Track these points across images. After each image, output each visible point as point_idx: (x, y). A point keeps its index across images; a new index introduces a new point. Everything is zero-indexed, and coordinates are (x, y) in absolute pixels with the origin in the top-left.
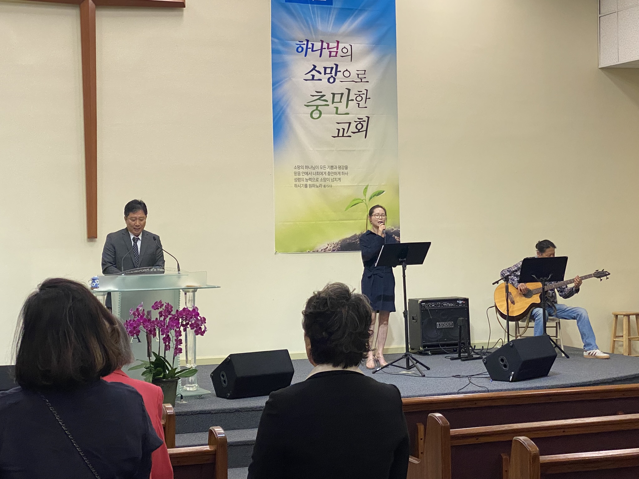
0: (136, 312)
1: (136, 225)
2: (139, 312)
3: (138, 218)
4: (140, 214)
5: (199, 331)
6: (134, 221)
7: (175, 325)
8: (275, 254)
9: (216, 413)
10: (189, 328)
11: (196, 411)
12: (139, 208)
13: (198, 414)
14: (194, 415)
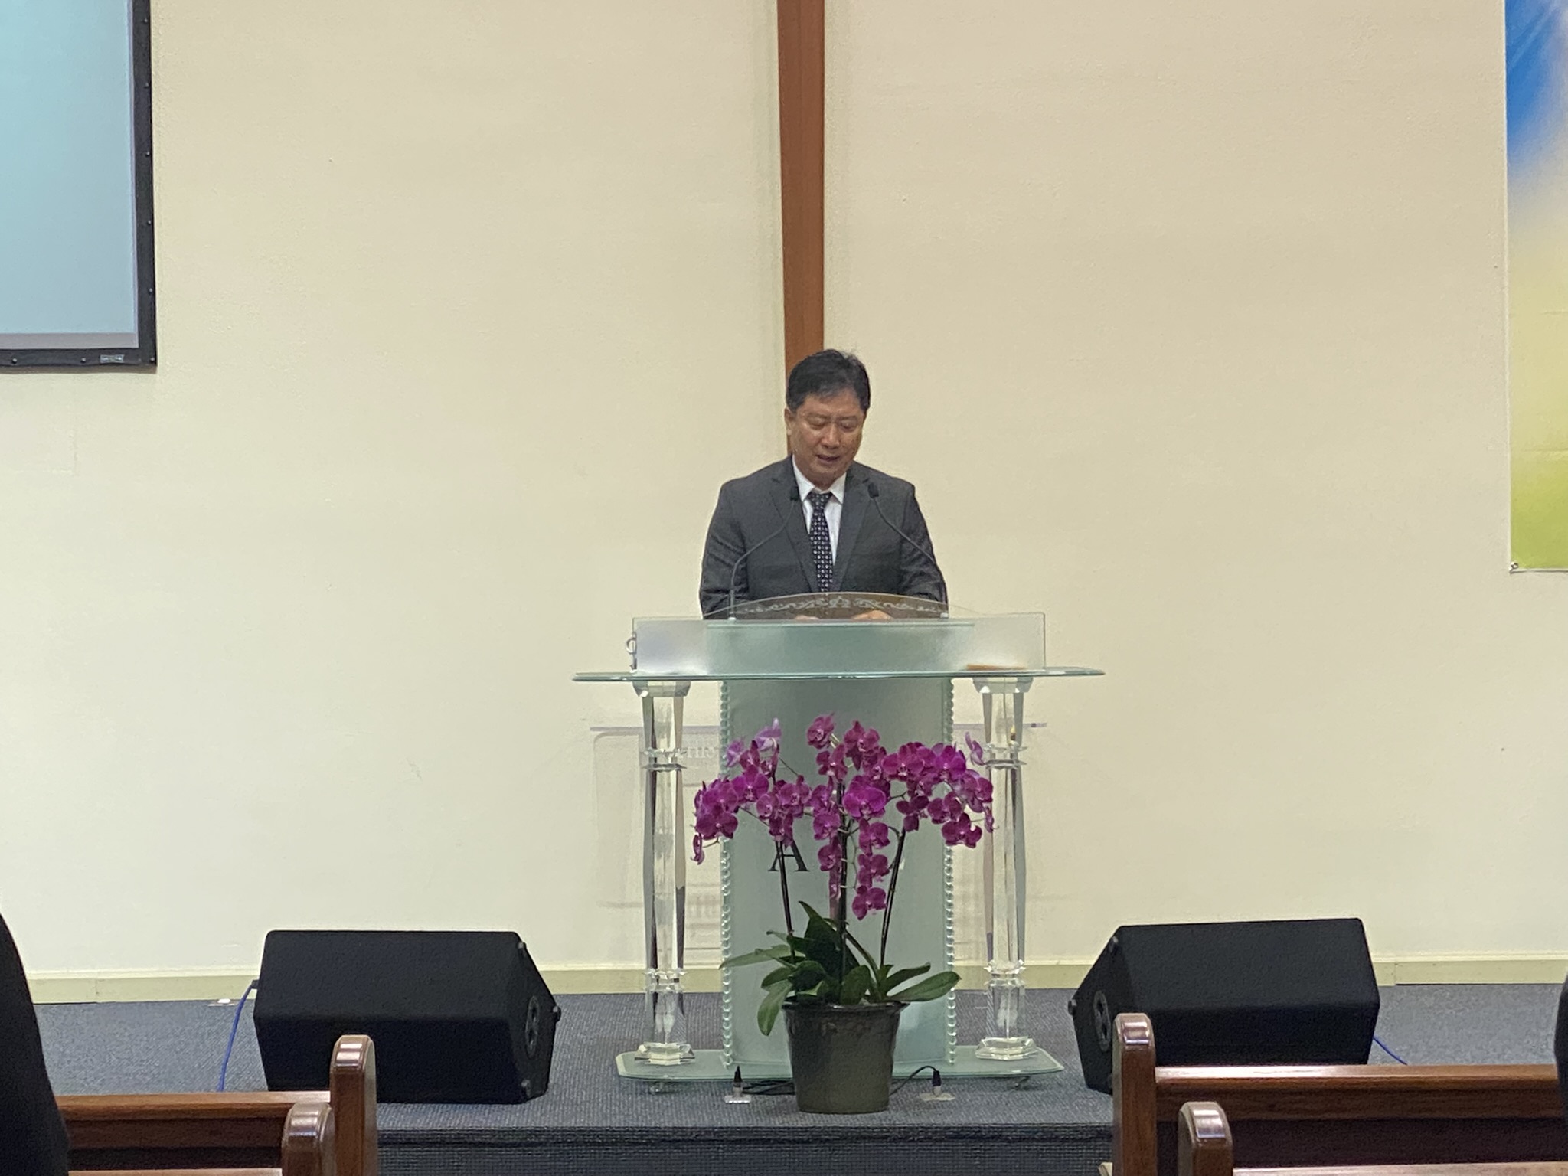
0: (750, 755)
1: (825, 441)
2: (757, 754)
3: (835, 416)
4: (842, 404)
5: (960, 832)
6: (818, 426)
7: (863, 803)
8: (1512, 572)
9: (1020, 1140)
10: (926, 817)
11: (945, 1128)
12: (842, 380)
13: (952, 1137)
14: (936, 1141)
